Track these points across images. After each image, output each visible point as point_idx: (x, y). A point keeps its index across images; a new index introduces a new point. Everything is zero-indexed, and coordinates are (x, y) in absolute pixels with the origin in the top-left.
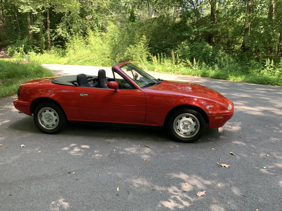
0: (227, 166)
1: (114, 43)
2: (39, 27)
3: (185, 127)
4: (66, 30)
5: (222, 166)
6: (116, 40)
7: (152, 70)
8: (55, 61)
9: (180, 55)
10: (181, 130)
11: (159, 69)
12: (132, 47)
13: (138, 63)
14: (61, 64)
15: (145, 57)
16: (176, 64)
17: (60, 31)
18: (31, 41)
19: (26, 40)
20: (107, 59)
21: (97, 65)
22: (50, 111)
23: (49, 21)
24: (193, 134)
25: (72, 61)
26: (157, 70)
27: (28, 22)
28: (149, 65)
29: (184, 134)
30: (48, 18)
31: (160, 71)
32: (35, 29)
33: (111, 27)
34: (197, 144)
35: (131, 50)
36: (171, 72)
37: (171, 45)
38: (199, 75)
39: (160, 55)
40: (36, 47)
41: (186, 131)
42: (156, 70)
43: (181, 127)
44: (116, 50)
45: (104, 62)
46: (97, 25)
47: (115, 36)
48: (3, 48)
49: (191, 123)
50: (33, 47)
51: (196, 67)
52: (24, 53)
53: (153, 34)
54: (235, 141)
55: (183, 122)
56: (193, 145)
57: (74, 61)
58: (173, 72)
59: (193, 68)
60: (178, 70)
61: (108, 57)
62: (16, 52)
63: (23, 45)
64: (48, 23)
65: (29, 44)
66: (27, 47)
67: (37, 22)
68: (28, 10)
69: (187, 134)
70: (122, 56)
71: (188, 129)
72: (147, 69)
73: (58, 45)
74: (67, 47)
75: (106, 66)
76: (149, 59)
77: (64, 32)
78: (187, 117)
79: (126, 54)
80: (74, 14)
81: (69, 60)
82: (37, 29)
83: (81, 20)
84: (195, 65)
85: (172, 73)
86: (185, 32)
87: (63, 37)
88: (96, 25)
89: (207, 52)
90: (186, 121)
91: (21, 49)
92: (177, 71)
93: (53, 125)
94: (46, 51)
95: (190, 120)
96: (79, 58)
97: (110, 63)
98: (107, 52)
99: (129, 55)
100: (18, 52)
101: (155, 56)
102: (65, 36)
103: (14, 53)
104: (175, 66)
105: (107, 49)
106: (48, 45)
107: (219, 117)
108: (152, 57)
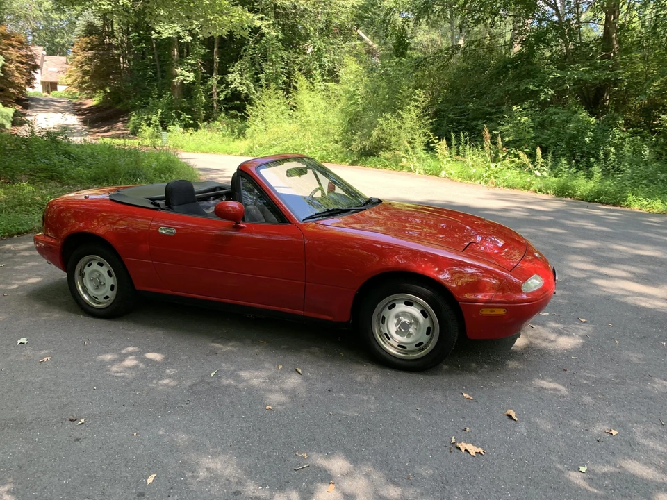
0: (473, 450)
1: (352, 108)
2: (194, 71)
3: (403, 329)
4: (249, 77)
5: (459, 449)
6: (359, 100)
7: (433, 174)
8: (220, 147)
9: (507, 139)
10: (393, 337)
11: (452, 172)
12: (389, 117)
13: (403, 157)
14: (234, 154)
15: (419, 141)
16: (495, 160)
17: (235, 80)
18: (176, 101)
19: (165, 99)
20: (333, 146)
22: (100, 264)
23: (217, 58)
24: (423, 349)
25: (256, 148)
26: (447, 175)
27: (173, 59)
28: (431, 161)
29: (399, 346)
30: (215, 49)
31: (452, 178)
32: (184, 75)
33: (350, 69)
34: (429, 378)
35: (387, 123)
36: (479, 181)
37: (491, 114)
38: (549, 192)
39: (458, 138)
40: (184, 115)
41: (404, 339)
42: (443, 173)
43: (392, 328)
44: (354, 122)
45: (325, 152)
46: (320, 66)
47: (357, 92)
48: (122, 117)
49: (416, 321)
50: (179, 115)
51: (544, 170)
52: (160, 128)
53: (450, 86)
54: (543, 379)
55: (397, 316)
56: (420, 378)
57: (261, 148)
58: (484, 181)
59: (537, 172)
60: (497, 175)
61: (336, 142)
62: (144, 126)
63: (159, 111)
64: (215, 61)
65: (171, 109)
66: (167, 115)
67: (189, 59)
68: (172, 34)
69: (408, 349)
70: (366, 140)
71: (409, 335)
72: (422, 171)
73: (233, 112)
74: (248, 116)
75: (330, 162)
76: (429, 147)
77: (244, 81)
78: (409, 304)
79: (375, 133)
80: (270, 40)
81: (251, 145)
82: (188, 74)
83: (285, 54)
84: (541, 166)
85: (483, 183)
86: (526, 81)
87: (242, 93)
88: (317, 64)
89: (578, 131)
90: (405, 314)
91: (155, 118)
92: (495, 177)
93: (106, 297)
94: (205, 123)
95: (415, 311)
96: (273, 142)
97: (339, 156)
98: (333, 129)
99: (383, 136)
100: (149, 125)
101: (444, 140)
102: (245, 91)
103: (140, 128)
104: (493, 165)
105: (334, 120)
106: (212, 110)
107: (494, 310)
108: (436, 141)
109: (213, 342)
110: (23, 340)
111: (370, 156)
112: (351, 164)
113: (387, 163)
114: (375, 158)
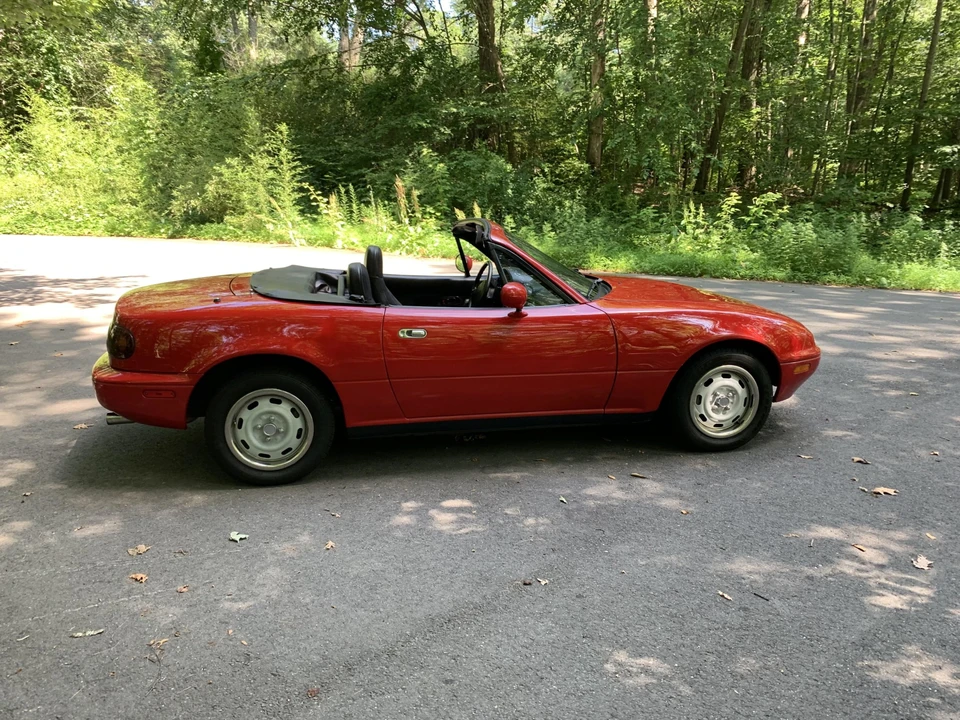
0: (891, 491)
3: (720, 405)
5: (878, 494)
6: (153, 136)
7: (323, 245)
9: (418, 193)
10: (710, 417)
12: (234, 162)
13: (268, 222)
15: (288, 196)
16: (413, 221)
20: (127, 210)
21: (86, 231)
22: (277, 400)
24: (740, 424)
26: (346, 246)
28: (309, 226)
29: (715, 426)
31: (356, 249)
33: (126, 88)
35: (230, 169)
36: (397, 252)
39: (348, 193)
41: (721, 417)
42: (339, 243)
43: (709, 405)
47: (148, 123)
49: (734, 393)
55: (714, 393)
58: (405, 250)
60: (421, 242)
61: (134, 203)
69: (725, 426)
70: (196, 197)
71: (727, 410)
72: (304, 242)
75: (129, 234)
76: (308, 208)
78: (726, 376)
79: (210, 188)
85: (404, 253)
90: (721, 388)
92: (419, 244)
93: (287, 451)
95: (733, 382)
97: (144, 225)
98: (126, 182)
99: (227, 191)
101: (334, 197)
104: (411, 229)
108: (319, 198)
111: (204, 223)
112: (172, 237)
113: (240, 232)
114: (215, 226)
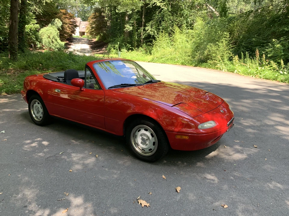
0: (144, 204)
1: (199, 41)
2: (132, 26)
3: (144, 141)
4: (155, 28)
6: (202, 37)
7: (231, 72)
8: (141, 58)
9: (269, 55)
10: (139, 145)
11: (240, 71)
13: (218, 63)
14: (146, 61)
15: (226, 56)
16: (261, 65)
17: (148, 29)
18: (126, 39)
19: (122, 38)
20: (187, 58)
21: (177, 63)
22: (38, 103)
23: (144, 20)
24: (152, 152)
25: (155, 59)
26: (238, 72)
27: (125, 21)
28: (231, 65)
29: (142, 149)
30: (143, 16)
31: (239, 74)
32: (128, 28)
33: (199, 23)
35: (211, 47)
36: (252, 76)
37: (264, 43)
38: (286, 82)
39: (245, 55)
40: (128, 45)
41: (144, 147)
42: (236, 71)
44: (198, 47)
45: (183, 60)
46: (187, 22)
47: (201, 34)
48: (105, 46)
49: (149, 138)
50: (126, 45)
51: (285, 71)
52: (119, 50)
53: (248, 30)
55: (141, 135)
57: (157, 59)
58: (254, 75)
59: (281, 72)
60: (261, 73)
61: (189, 56)
62: (112, 49)
63: (119, 43)
64: (143, 21)
65: (123, 42)
66: (121, 45)
67: (131, 21)
68: (124, 10)
69: (146, 151)
70: (202, 55)
71: (147, 145)
72: (226, 70)
73: (149, 43)
74: (153, 45)
75: (185, 65)
76: (230, 59)
77: (152, 30)
78: (146, 130)
79: (206, 52)
80: (165, 12)
81: (153, 57)
82: (130, 27)
83: (172, 18)
84: (284, 69)
85: (254, 76)
87: (151, 35)
88: (185, 22)
91: (117, 46)
93: (41, 117)
94: (137, 48)
95: (148, 134)
96: (163, 56)
97: (190, 62)
98: (188, 50)
99: (210, 53)
100: (114, 49)
101: (237, 56)
102: (153, 34)
103: (111, 50)
104: (259, 68)
105: (189, 46)
106: (140, 42)
107: (182, 136)
108: (233, 56)
109: (73, 140)
110: (3, 132)
111: (203, 62)
112: (195, 66)
113: (211, 66)
114: (205, 63)
